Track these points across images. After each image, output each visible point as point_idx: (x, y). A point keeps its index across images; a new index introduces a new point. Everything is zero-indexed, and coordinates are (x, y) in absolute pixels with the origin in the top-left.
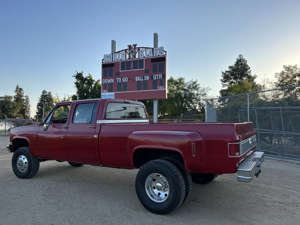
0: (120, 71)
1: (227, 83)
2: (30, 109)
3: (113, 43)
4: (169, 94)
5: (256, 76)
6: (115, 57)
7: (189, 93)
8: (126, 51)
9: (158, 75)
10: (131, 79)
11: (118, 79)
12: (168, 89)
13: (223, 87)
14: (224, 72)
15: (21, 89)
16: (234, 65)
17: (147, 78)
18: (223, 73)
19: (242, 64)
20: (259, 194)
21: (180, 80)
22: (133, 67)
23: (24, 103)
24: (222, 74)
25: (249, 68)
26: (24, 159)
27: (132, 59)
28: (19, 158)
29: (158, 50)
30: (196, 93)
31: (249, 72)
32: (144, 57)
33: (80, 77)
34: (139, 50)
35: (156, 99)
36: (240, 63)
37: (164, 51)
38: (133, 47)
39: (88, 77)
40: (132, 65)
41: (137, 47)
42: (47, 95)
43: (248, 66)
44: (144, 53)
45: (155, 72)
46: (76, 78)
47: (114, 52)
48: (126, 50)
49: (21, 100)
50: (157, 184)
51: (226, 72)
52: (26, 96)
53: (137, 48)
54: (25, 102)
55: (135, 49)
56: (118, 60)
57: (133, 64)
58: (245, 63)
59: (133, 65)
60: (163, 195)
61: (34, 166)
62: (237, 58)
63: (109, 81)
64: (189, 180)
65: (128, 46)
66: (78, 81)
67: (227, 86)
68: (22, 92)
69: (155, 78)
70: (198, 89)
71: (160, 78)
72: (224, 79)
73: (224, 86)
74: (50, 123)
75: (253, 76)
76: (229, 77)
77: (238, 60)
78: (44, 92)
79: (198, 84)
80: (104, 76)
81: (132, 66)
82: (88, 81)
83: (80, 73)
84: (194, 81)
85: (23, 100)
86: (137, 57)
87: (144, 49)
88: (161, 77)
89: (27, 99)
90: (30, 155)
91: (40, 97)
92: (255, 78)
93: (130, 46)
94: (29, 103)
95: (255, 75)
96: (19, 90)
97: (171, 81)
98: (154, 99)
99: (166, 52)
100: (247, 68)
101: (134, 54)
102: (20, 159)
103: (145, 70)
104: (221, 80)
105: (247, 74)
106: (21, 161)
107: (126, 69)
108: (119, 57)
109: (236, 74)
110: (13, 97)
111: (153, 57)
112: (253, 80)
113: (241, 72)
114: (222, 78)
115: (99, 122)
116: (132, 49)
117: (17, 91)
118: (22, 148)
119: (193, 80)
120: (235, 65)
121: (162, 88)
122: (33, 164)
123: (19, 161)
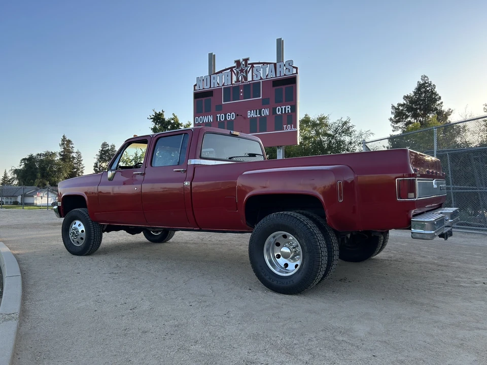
0: (223, 103)
1: (401, 124)
2: (83, 173)
3: (212, 58)
4: (303, 144)
5: (451, 111)
6: (215, 81)
7: (336, 140)
8: (232, 71)
9: (283, 107)
10: (241, 115)
11: (220, 116)
12: (300, 135)
13: (393, 131)
14: (396, 106)
15: (69, 142)
16: (413, 94)
17: (266, 112)
18: (393, 107)
19: (426, 92)
20: (450, 274)
21: (321, 119)
22: (244, 94)
23: (75, 164)
24: (391, 110)
25: (440, 98)
26: (79, 225)
27: (242, 82)
28: (72, 225)
29: (285, 65)
30: (348, 140)
31: (439, 104)
32: (261, 79)
33: (159, 119)
34: (252, 67)
35: (281, 146)
36: (424, 90)
37: (294, 67)
38: (243, 63)
39: (172, 119)
40: (241, 92)
41: (249, 62)
42: (108, 149)
43: (438, 95)
44: (261, 72)
45: (279, 102)
46: (153, 121)
47: (212, 72)
48: (231, 69)
49: (70, 158)
50: (282, 250)
51: (399, 105)
52: (77, 153)
53: (249, 64)
54: (75, 161)
55: (246, 66)
56: (219, 84)
57: (244, 90)
58: (432, 89)
59: (244, 92)
60: (291, 266)
61: (95, 236)
62: (418, 82)
63: (206, 120)
64: (333, 243)
65: (236, 62)
66: (157, 126)
67: (400, 130)
68: (71, 146)
69: (279, 111)
70: (350, 134)
71: (287, 112)
72: (396, 117)
73: (395, 129)
74: (117, 169)
75: (446, 110)
76: (405, 114)
77: (420, 84)
78: (104, 145)
79: (350, 125)
80: (198, 112)
81: (241, 94)
82: (173, 125)
83: (159, 112)
84: (344, 120)
85: (73, 158)
86: (250, 79)
87: (260, 65)
88: (288, 110)
89: (79, 156)
90: (89, 219)
91: (99, 154)
92: (450, 115)
93: (238, 62)
94: (82, 162)
95: (450, 109)
96: (66, 143)
97: (306, 121)
98: (278, 147)
99: (297, 68)
100: (436, 97)
101: (244, 74)
102: (74, 226)
103: (262, 99)
104: (391, 119)
105: (436, 108)
106: (76, 229)
107: (231, 98)
108: (221, 79)
109: (417, 109)
110: (58, 154)
111: (276, 77)
112: (447, 118)
113: (426, 106)
114: (393, 116)
115: (192, 162)
116: (242, 66)
117: (64, 144)
118: (76, 209)
119: (342, 120)
120: (414, 92)
121: (291, 128)
122: (93, 234)
123: (73, 229)
